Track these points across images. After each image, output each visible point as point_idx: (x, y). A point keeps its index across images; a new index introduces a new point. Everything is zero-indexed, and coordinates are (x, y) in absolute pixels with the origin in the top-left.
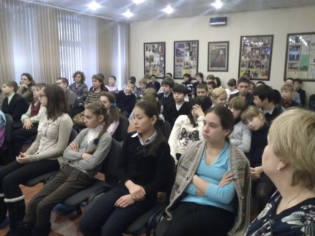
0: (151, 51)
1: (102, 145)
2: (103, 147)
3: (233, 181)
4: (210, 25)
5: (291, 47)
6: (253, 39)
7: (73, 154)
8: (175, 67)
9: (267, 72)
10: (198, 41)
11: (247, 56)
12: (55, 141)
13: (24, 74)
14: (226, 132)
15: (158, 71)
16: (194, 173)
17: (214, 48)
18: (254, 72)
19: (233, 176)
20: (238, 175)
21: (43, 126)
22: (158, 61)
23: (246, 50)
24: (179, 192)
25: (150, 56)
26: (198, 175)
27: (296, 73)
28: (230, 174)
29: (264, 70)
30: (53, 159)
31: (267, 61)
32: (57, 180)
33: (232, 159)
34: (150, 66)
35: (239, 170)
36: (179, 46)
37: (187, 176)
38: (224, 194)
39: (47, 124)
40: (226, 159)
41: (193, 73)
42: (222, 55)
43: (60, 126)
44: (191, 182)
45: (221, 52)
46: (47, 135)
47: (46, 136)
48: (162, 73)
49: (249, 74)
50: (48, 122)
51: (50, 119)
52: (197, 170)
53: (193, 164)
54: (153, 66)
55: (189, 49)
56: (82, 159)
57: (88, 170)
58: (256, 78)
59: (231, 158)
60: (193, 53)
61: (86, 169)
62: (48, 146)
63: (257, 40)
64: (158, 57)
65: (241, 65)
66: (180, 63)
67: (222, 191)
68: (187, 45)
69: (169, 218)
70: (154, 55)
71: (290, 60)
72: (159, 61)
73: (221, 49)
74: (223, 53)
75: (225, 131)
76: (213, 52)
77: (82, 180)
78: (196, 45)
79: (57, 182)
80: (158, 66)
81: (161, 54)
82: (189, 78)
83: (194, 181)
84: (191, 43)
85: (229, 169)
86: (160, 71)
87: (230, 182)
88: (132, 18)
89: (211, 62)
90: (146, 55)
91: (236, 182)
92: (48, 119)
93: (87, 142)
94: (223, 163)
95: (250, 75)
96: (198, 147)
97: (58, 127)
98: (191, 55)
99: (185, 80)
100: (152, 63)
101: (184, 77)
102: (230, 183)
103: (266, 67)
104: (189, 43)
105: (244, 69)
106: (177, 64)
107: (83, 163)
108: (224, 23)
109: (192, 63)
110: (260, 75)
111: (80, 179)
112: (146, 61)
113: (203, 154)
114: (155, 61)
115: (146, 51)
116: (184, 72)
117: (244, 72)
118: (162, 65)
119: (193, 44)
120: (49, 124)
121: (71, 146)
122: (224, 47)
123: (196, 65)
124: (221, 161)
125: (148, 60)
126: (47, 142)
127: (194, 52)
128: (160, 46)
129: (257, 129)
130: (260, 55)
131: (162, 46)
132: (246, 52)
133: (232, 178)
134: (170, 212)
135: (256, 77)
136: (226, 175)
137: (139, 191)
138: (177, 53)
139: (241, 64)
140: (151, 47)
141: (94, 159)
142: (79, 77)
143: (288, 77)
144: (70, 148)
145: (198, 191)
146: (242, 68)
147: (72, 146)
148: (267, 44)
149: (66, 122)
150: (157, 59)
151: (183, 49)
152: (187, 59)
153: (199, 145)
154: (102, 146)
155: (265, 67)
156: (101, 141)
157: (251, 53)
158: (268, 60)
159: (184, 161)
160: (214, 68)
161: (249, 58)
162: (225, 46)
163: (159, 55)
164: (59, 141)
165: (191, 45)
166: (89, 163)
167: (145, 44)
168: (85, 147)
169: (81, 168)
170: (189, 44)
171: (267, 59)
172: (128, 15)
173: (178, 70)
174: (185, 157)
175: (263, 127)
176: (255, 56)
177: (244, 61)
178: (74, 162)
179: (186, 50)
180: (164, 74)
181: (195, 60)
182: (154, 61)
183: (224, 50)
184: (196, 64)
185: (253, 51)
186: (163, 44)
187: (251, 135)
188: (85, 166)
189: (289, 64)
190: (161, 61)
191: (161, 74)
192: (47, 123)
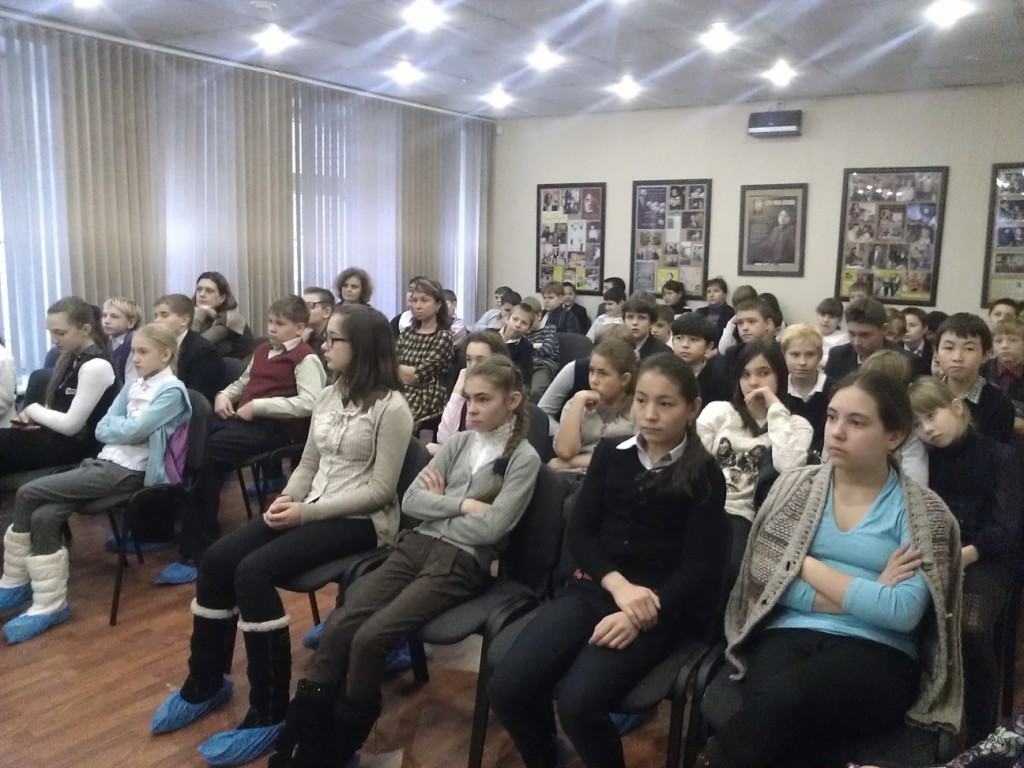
0: (561, 209)
1: (516, 478)
2: (521, 483)
3: (920, 571)
4: (751, 134)
5: (1005, 206)
6: (883, 177)
7: (434, 501)
8: (637, 261)
9: (928, 279)
10: (709, 182)
11: (866, 229)
12: (364, 469)
13: (205, 276)
14: (892, 440)
15: (581, 272)
16: (805, 551)
17: (759, 205)
18: (887, 280)
19: (920, 556)
20: (935, 555)
21: (329, 424)
22: (580, 240)
23: (863, 210)
24: (764, 602)
25: (556, 225)
26: (816, 556)
27: (1019, 285)
28: (910, 553)
29: (921, 275)
30: (360, 517)
31: (928, 246)
32: (390, 571)
33: (913, 511)
34: (555, 257)
35: (935, 540)
36: (649, 198)
37: (785, 559)
38: (898, 605)
39: (345, 420)
40: (896, 513)
41: (691, 278)
42: (785, 227)
43: (382, 423)
44: (800, 575)
45: (783, 217)
46: (343, 449)
47: (339, 452)
48: (594, 279)
49: (871, 285)
50: (347, 414)
51: (351, 403)
52: (812, 544)
53: (799, 528)
54: (566, 256)
55: (681, 206)
56: (462, 514)
57: (479, 547)
58: (893, 298)
59: (910, 510)
60: (693, 217)
61: (473, 543)
62: (347, 480)
63: (897, 181)
64: (581, 228)
65: (845, 257)
66: (651, 248)
67: (893, 595)
68: (675, 192)
69: (736, 671)
70: (570, 223)
71: (1002, 243)
72: (584, 242)
73: (782, 207)
74: (788, 220)
75: (890, 436)
76: (756, 217)
77: (464, 574)
78: (703, 195)
79: (395, 579)
80: (582, 257)
81: (589, 221)
82: (680, 295)
83: (807, 572)
84: (688, 187)
85: (906, 539)
86: (588, 273)
87: (912, 572)
88: (511, 108)
89: (750, 246)
90: (543, 222)
91: (929, 573)
92: (345, 403)
93: (471, 469)
94: (888, 524)
95: (875, 289)
96: (811, 482)
97: (376, 429)
98: (686, 223)
99: (667, 302)
100: (562, 248)
101: (666, 290)
102: (914, 575)
103: (926, 266)
104: (679, 187)
105: (854, 270)
106: (640, 252)
107: (465, 525)
108: (793, 128)
109: (689, 248)
110: (904, 288)
111: (457, 570)
112: (543, 240)
113: (826, 501)
114: (572, 242)
115: (545, 209)
116: (663, 276)
117: (855, 279)
118: (594, 255)
119: (692, 190)
120: (350, 418)
121: (422, 479)
122: (792, 202)
123: (702, 256)
124: (881, 517)
125: (551, 237)
126: (341, 469)
127: (695, 213)
128: (589, 197)
129: (946, 441)
130: (906, 228)
131: (594, 194)
132: (860, 218)
133: (918, 562)
134: (737, 658)
135: (893, 294)
136: (898, 556)
137: (644, 602)
138: (641, 217)
139: (846, 253)
140: (558, 197)
141: (499, 517)
142: (354, 286)
143: (994, 296)
144: (422, 484)
145: (819, 598)
146: (848, 266)
147: (427, 479)
148: (929, 194)
149: (397, 415)
150: (578, 235)
151: (662, 204)
152: (674, 235)
153: (813, 478)
154: (516, 481)
155: (921, 264)
156: (514, 467)
157: (876, 220)
158: (932, 241)
159: (772, 519)
160: (758, 266)
161: (872, 235)
162: (795, 198)
163: (584, 222)
164: (376, 466)
165: (686, 192)
166: (486, 525)
167: (540, 187)
168: (464, 482)
169: (460, 539)
170: (680, 191)
171: (928, 241)
172: (498, 99)
173: (647, 271)
174: (776, 509)
175: (963, 437)
176: (890, 230)
177: (855, 244)
178: (434, 525)
179: (672, 208)
180: (598, 281)
181: (700, 238)
182: (569, 241)
183: (791, 210)
184: (701, 252)
185: (884, 214)
186: (599, 191)
187: (927, 460)
188: (472, 536)
189: (998, 255)
190: (590, 240)
191: (590, 281)
192: (343, 416)
